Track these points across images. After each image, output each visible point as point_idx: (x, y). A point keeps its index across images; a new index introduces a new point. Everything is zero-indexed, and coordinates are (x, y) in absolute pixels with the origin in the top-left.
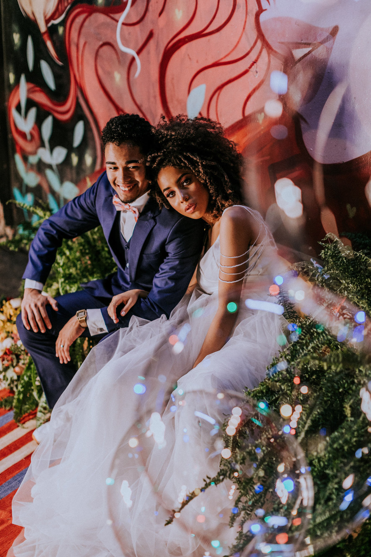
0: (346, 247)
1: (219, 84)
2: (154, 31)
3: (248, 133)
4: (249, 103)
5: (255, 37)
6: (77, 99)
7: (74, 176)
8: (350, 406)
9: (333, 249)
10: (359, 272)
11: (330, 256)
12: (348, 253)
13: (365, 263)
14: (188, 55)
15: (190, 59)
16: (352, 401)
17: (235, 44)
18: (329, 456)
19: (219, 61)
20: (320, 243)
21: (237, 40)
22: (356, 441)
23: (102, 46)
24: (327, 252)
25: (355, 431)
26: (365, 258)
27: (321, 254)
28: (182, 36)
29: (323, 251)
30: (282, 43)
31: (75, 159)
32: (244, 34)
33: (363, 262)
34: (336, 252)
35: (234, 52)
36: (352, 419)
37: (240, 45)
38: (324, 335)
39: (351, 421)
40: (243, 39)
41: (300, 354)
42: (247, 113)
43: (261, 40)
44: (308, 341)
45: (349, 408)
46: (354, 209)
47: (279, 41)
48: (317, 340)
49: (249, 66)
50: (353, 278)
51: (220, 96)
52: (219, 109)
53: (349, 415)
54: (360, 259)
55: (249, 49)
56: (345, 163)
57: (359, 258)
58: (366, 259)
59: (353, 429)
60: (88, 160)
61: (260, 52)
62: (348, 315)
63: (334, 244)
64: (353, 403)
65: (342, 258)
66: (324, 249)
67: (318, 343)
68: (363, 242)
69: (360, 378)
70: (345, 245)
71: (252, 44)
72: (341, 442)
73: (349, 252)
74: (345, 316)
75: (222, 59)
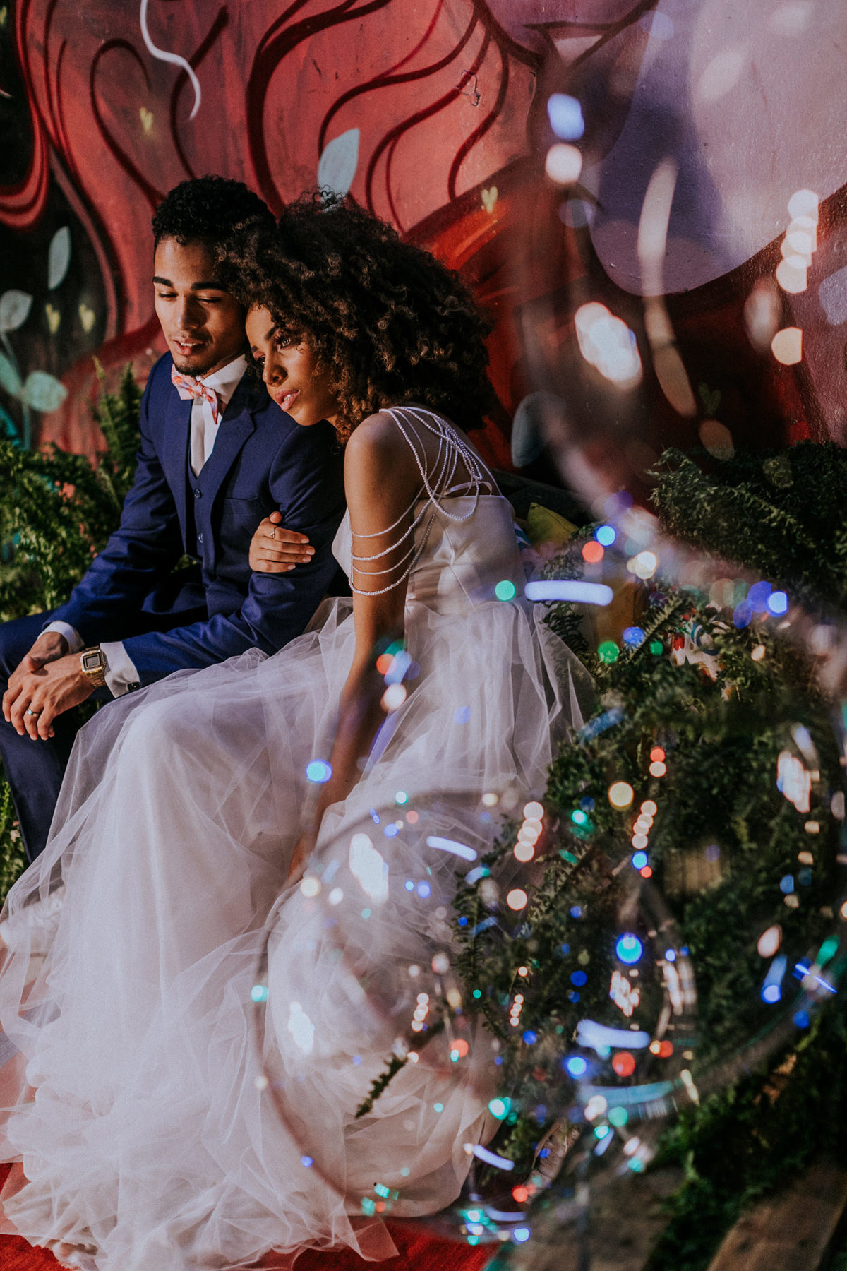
0: (707, 477)
1: (389, 125)
2: (230, 10)
3: (464, 236)
4: (463, 168)
5: (470, 16)
6: (51, 175)
7: (54, 357)
8: (747, 820)
9: (680, 484)
10: (740, 531)
11: (673, 499)
12: (712, 492)
13: (751, 511)
14: (315, 63)
15: (319, 70)
16: (749, 808)
17: (423, 33)
18: (707, 931)
19: (388, 72)
20: (650, 472)
21: (427, 24)
22: (764, 893)
23: (103, 50)
24: (666, 492)
25: (760, 871)
26: (752, 500)
27: (651, 498)
28: (298, 18)
29: (656, 491)
30: (534, 27)
31: (54, 319)
32: (443, 9)
33: (748, 509)
34: (687, 490)
35: (422, 53)
36: (754, 846)
37: (435, 36)
38: (665, 685)
39: (751, 850)
40: (443, 20)
41: (617, 733)
42: (460, 191)
43: (483, 23)
44: (633, 702)
45: (743, 824)
46: (717, 394)
47: (524, 22)
48: (651, 698)
49: (459, 81)
50: (728, 545)
51: (396, 154)
52: (392, 184)
53: (745, 838)
54: (742, 503)
55: (456, 43)
56: (691, 291)
57: (738, 502)
58: (755, 502)
59: (757, 867)
60: (87, 318)
61: (484, 50)
62: (721, 628)
63: (681, 473)
64: (753, 811)
65: (702, 504)
66: (658, 485)
67: (654, 705)
68: (741, 466)
69: (762, 757)
70: (704, 474)
71: (464, 32)
72: (732, 896)
73: (715, 488)
74: (716, 631)
75: (395, 68)
